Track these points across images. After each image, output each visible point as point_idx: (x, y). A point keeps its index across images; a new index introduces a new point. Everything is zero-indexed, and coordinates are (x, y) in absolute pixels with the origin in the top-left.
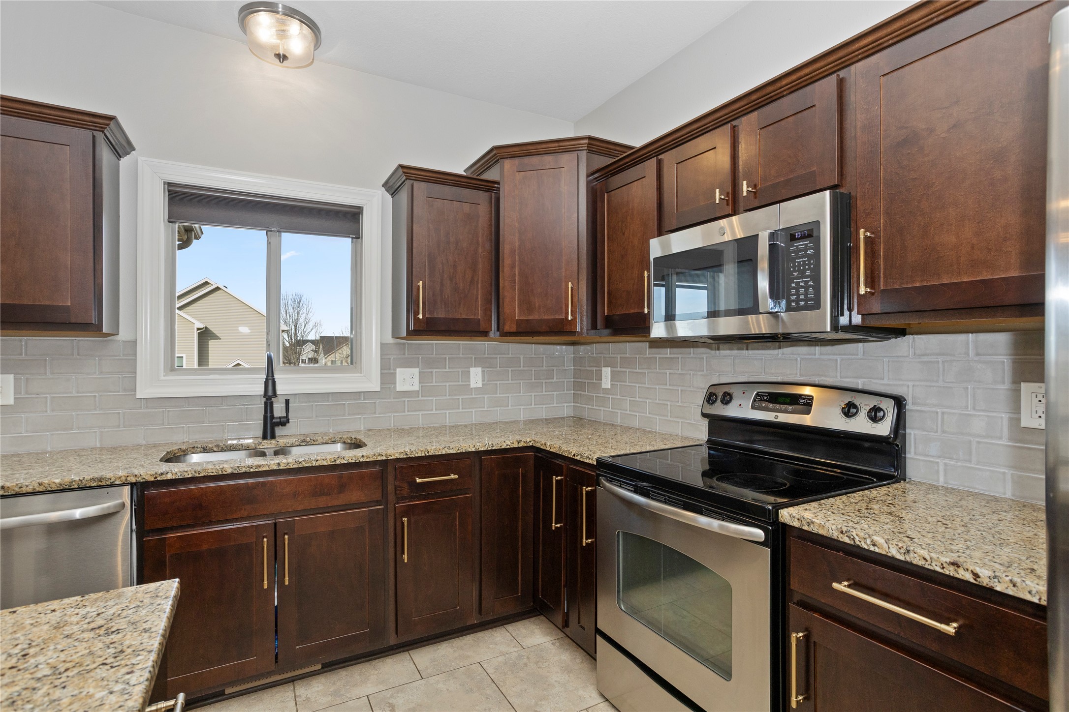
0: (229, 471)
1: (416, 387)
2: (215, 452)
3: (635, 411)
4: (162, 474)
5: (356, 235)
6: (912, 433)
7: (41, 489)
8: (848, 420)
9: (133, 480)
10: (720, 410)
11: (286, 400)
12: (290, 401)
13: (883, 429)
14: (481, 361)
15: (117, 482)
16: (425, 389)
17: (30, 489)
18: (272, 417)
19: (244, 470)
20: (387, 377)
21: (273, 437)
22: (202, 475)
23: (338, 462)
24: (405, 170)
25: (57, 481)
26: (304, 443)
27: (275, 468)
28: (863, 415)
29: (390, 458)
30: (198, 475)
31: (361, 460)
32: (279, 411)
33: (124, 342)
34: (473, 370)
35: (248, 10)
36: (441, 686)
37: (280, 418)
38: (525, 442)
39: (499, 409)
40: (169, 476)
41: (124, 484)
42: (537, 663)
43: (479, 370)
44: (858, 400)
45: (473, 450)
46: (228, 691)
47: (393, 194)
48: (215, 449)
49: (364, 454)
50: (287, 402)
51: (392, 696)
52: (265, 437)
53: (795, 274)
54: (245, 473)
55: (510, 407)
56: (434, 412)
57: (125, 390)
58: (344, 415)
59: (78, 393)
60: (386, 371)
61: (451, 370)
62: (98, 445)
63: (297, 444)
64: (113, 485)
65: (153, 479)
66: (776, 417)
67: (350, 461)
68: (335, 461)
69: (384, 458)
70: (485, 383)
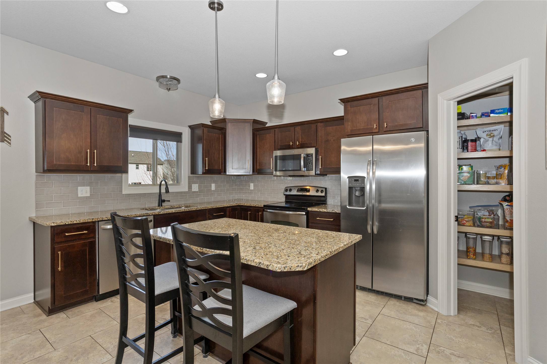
0: (174, 212)
1: (197, 190)
3: (262, 196)
5: (180, 141)
6: (328, 195)
8: (317, 193)
9: (154, 214)
10: (288, 193)
13: (323, 194)
14: (215, 182)
15: (151, 215)
16: (200, 191)
18: (161, 200)
19: (177, 211)
20: (190, 187)
22: (168, 213)
23: (197, 209)
27: (184, 211)
28: (320, 192)
29: (209, 208)
31: (202, 209)
33: (119, 176)
34: (212, 184)
37: (164, 200)
38: (238, 204)
39: (219, 197)
40: (161, 213)
41: (152, 215)
43: (214, 184)
44: (319, 189)
45: (227, 206)
47: (191, 129)
52: (159, 206)
53: (308, 163)
56: (202, 198)
57: (119, 191)
58: (178, 199)
59: (107, 192)
60: (189, 185)
61: (207, 184)
65: (158, 214)
66: (302, 194)
69: (207, 208)
70: (216, 188)
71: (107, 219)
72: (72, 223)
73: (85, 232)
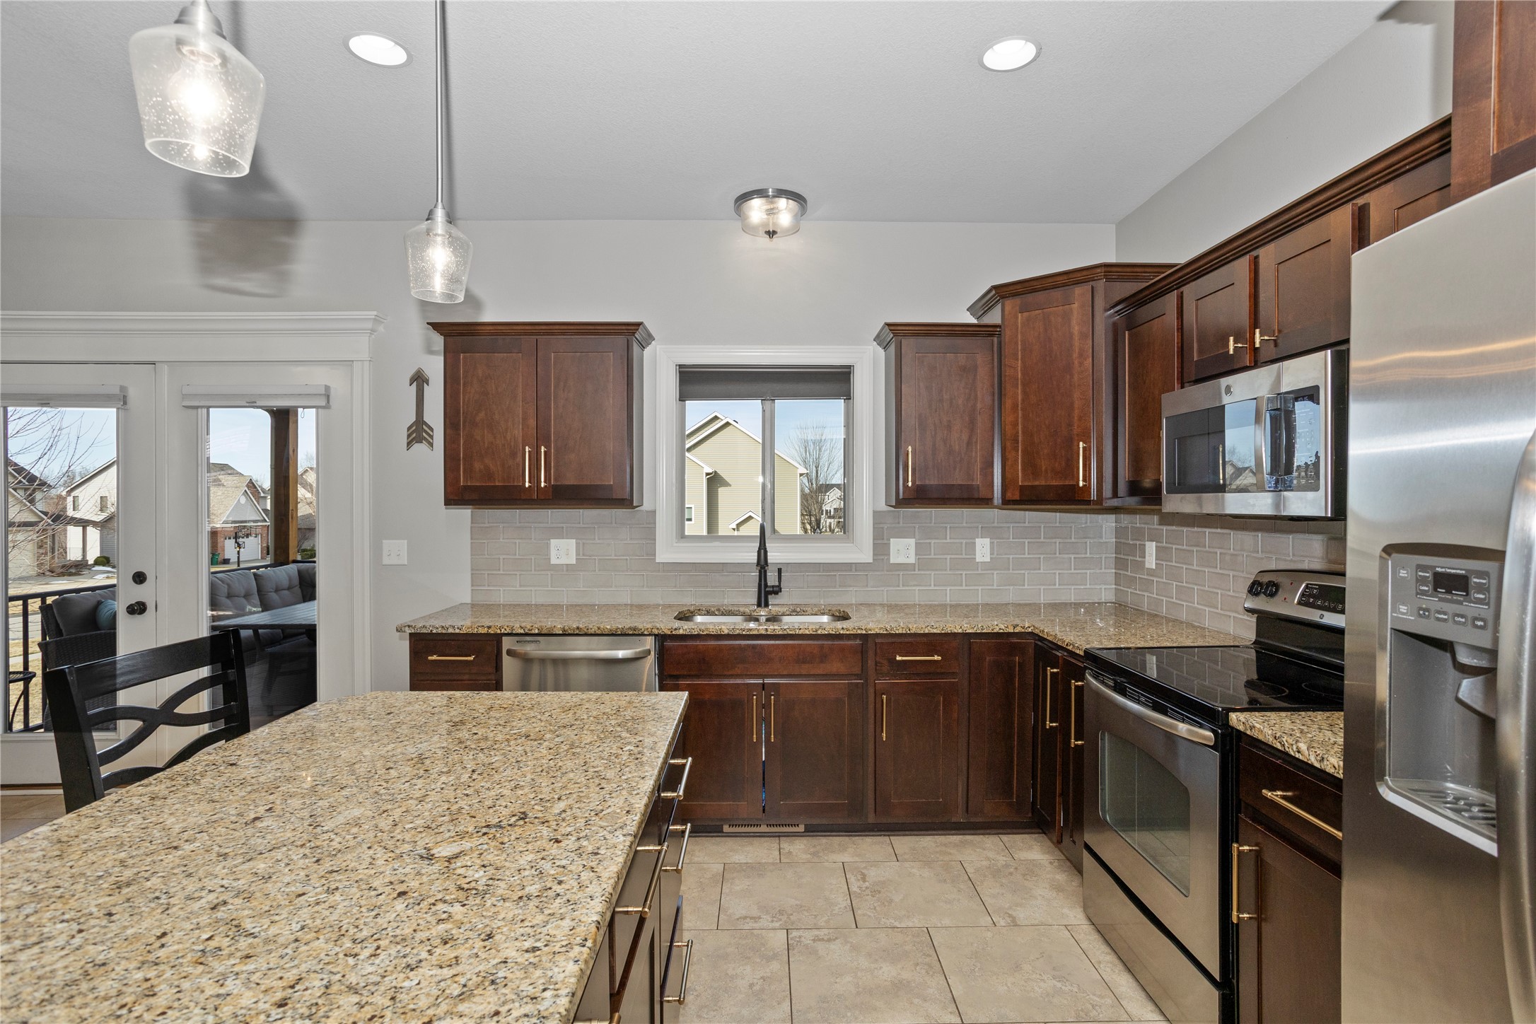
0: (726, 632)
1: (912, 560)
3: (1182, 600)
4: (676, 629)
5: (847, 395)
7: (599, 632)
9: (656, 632)
11: (778, 569)
14: (987, 531)
15: (646, 633)
16: (923, 562)
17: (592, 631)
18: (766, 586)
19: (737, 632)
20: (881, 548)
21: (767, 605)
22: (705, 633)
23: (819, 632)
24: (892, 328)
25: (608, 627)
26: (794, 612)
27: (764, 632)
29: (870, 632)
30: (701, 633)
31: (841, 632)
32: (772, 580)
33: (647, 512)
34: (979, 542)
36: (914, 871)
37: (773, 587)
38: (1023, 628)
39: (1012, 588)
40: (681, 632)
41: (649, 635)
42: (1024, 875)
43: (987, 541)
45: (960, 631)
46: (726, 828)
47: (885, 348)
48: (717, 613)
49: (845, 627)
50: (780, 571)
51: (865, 868)
52: (759, 605)
54: (739, 635)
55: (1026, 587)
56: (932, 587)
57: (647, 555)
58: (835, 587)
59: (616, 556)
60: (879, 542)
61: (952, 541)
62: (629, 603)
63: (788, 613)
64: (643, 635)
65: (670, 633)
66: (1321, 616)
67: (831, 632)
68: (816, 631)
69: (864, 632)
70: (994, 556)
71: (522, 631)
72: (444, 632)
73: (471, 658)
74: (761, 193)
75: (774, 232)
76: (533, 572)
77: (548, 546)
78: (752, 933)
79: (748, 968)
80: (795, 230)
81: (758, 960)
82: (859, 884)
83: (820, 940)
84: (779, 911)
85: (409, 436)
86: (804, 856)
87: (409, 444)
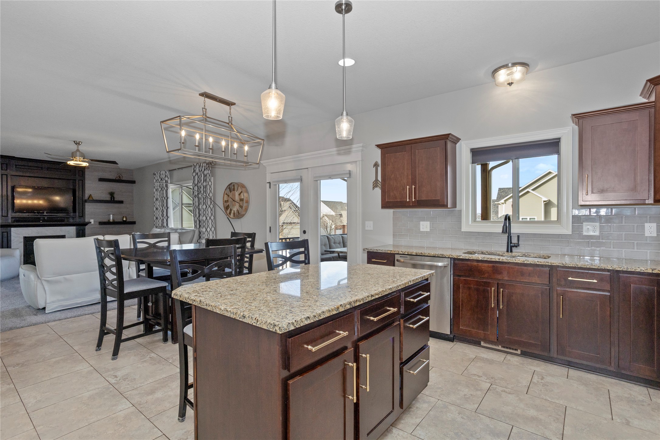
0: (480, 259)
1: (597, 234)
2: (486, 254)
4: (459, 256)
7: (429, 255)
9: (451, 257)
11: (518, 236)
12: (520, 236)
14: (655, 219)
15: (447, 257)
16: (605, 235)
17: (426, 255)
18: (511, 243)
19: (485, 259)
20: (577, 228)
21: (511, 251)
22: (471, 259)
23: (525, 262)
24: (576, 116)
25: (432, 253)
26: (524, 255)
27: (498, 260)
29: (553, 265)
30: (470, 258)
31: (537, 263)
32: (515, 241)
33: (458, 210)
35: (496, 71)
36: (575, 384)
37: (514, 244)
40: (461, 257)
41: (448, 258)
43: (654, 225)
45: (611, 268)
46: (482, 344)
48: (486, 253)
49: (539, 261)
50: (518, 237)
52: (507, 251)
54: (486, 261)
56: (612, 249)
57: (458, 228)
59: (445, 228)
60: (576, 224)
61: (626, 224)
62: (450, 247)
63: (521, 256)
64: (445, 257)
65: (456, 258)
67: (532, 263)
68: (524, 262)
69: (550, 264)
70: (659, 233)
71: (402, 253)
72: (377, 251)
73: (385, 261)
74: (506, 66)
75: (512, 83)
76: (414, 234)
77: (419, 224)
78: (475, 380)
79: (467, 390)
80: (522, 80)
81: (473, 389)
82: (538, 380)
83: (505, 392)
84: (492, 377)
85: (373, 185)
86: (516, 363)
87: (373, 188)
